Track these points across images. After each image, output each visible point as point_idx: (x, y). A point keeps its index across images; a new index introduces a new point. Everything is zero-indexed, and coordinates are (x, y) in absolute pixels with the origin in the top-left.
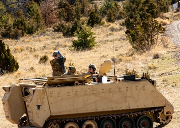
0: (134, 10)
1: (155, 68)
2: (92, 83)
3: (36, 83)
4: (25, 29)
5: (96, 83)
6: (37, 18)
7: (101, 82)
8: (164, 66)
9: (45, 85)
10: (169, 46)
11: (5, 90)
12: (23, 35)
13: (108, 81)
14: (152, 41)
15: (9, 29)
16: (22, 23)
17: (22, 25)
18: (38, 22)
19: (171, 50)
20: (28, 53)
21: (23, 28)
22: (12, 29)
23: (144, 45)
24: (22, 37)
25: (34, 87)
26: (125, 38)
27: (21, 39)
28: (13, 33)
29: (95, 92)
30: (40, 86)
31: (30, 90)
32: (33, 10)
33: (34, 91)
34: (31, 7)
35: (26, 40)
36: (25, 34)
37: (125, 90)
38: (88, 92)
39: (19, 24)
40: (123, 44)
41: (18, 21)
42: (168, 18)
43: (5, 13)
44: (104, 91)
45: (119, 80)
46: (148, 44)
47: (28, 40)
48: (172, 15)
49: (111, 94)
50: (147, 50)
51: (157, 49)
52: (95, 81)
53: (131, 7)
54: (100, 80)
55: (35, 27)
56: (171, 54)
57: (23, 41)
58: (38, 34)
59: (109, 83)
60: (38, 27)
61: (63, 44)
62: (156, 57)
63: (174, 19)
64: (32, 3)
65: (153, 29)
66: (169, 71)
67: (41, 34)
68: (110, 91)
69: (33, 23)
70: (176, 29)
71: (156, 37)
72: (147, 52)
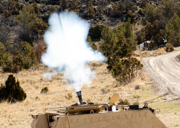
0: (109, 49)
1: (139, 97)
2: (104, 111)
3: (58, 112)
4: (22, 64)
5: (107, 111)
6: (31, 56)
7: (111, 110)
8: (145, 95)
9: (66, 113)
10: (145, 79)
11: (34, 118)
12: (21, 69)
13: (117, 109)
14: (132, 75)
15: (10, 65)
16: (20, 60)
17: (20, 62)
18: (32, 59)
19: (147, 82)
20: (29, 85)
21: (21, 64)
22: (12, 65)
23: (126, 78)
24: (20, 71)
25: (58, 115)
26: (107, 72)
27: (20, 73)
28: (13, 68)
29: (106, 119)
30: (62, 114)
31: (55, 118)
32: (26, 49)
33: (58, 118)
34: (24, 47)
35: (24, 74)
36: (22, 69)
37: (131, 116)
38: (101, 119)
39: (17, 61)
40: (106, 77)
41: (17, 59)
42: (139, 56)
43: (5, 51)
44: (114, 118)
45: (126, 109)
46: (129, 77)
47: (25, 73)
48: (141, 53)
49: (119, 120)
50: (129, 82)
51: (137, 81)
52: (106, 110)
53: (107, 47)
54: (110, 109)
55: (30, 63)
56: (149, 86)
57: (22, 75)
58: (33, 69)
59: (118, 111)
60: (33, 63)
61: (56, 77)
62: (137, 88)
63: (143, 57)
64: (25, 44)
65: (134, 66)
66: (151, 99)
67: (36, 69)
68: (118, 118)
69: (28, 60)
70: (147, 64)
71: (135, 71)
72: (129, 84)
